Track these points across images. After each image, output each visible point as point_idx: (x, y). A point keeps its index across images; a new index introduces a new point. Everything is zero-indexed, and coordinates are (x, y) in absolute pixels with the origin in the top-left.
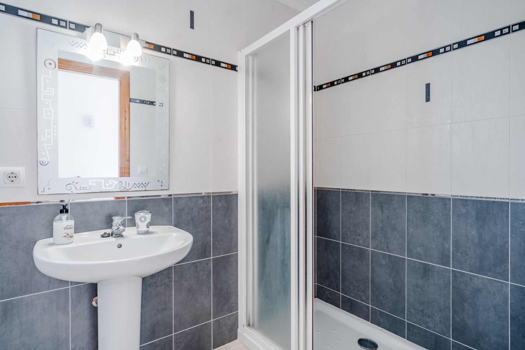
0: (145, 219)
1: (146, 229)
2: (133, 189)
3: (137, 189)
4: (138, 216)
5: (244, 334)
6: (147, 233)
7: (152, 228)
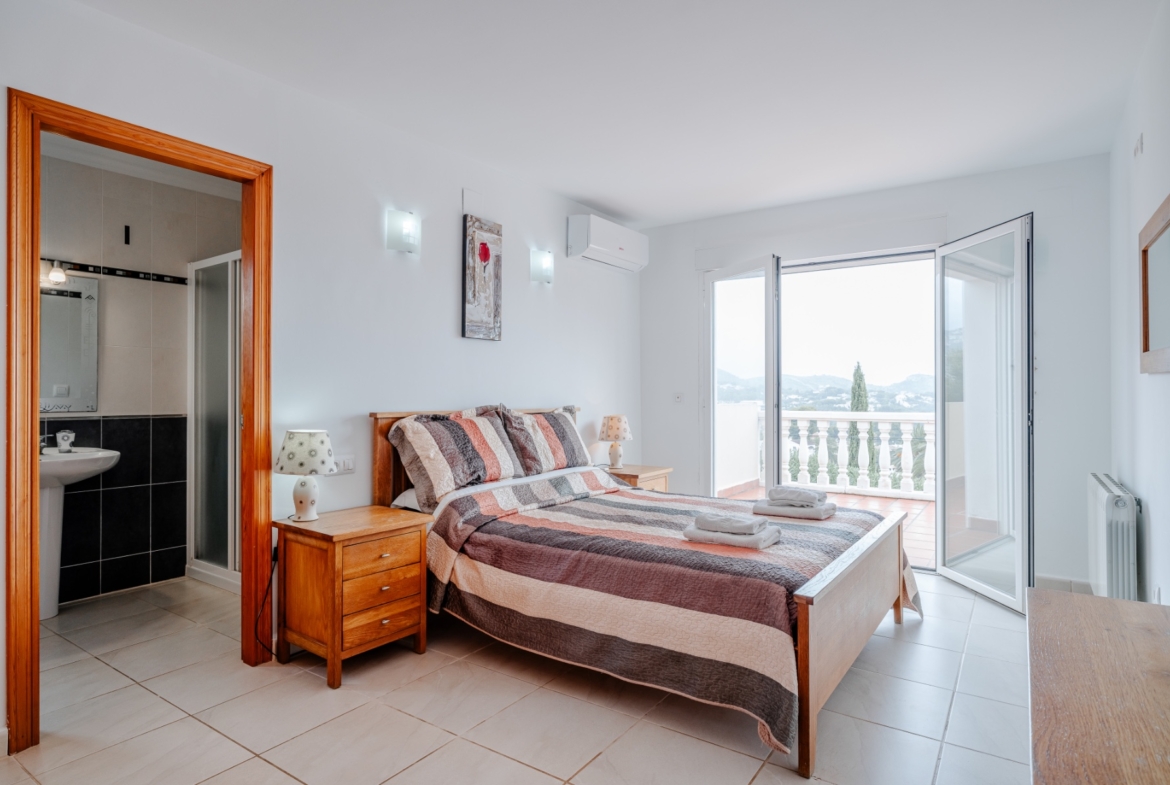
0: (68, 438)
1: (69, 448)
2: (54, 410)
3: (58, 410)
4: (59, 436)
5: (193, 567)
6: (69, 451)
7: (74, 449)
